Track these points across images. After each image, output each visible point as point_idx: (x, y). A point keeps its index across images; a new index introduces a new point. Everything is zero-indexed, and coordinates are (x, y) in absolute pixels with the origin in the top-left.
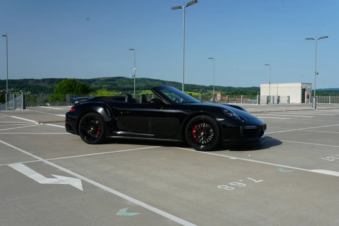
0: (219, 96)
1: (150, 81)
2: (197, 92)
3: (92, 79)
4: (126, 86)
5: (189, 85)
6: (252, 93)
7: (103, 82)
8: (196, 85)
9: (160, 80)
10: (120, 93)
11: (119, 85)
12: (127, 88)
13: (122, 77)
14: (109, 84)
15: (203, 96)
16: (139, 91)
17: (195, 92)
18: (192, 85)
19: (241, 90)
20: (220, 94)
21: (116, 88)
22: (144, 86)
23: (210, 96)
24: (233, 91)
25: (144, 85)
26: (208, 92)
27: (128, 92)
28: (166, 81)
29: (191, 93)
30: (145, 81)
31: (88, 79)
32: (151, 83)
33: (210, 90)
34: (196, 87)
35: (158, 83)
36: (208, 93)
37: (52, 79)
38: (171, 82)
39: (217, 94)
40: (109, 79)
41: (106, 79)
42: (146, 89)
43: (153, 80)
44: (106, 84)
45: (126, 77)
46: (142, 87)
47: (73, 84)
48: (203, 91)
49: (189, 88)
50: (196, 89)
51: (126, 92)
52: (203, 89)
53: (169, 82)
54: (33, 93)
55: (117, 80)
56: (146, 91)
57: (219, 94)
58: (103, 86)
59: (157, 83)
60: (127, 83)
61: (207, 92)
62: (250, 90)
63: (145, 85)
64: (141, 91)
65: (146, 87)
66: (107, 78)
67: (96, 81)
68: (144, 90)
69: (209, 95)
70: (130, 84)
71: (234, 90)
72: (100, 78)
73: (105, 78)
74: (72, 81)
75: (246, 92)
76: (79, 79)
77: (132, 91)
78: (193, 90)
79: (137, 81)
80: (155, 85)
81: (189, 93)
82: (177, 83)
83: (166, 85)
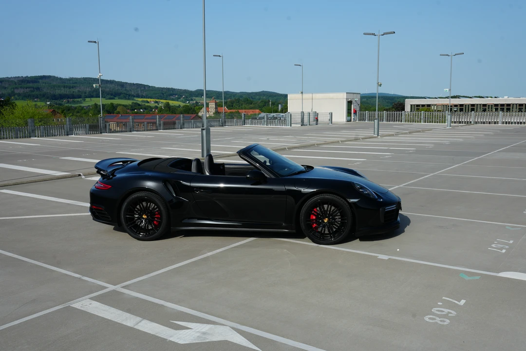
0: (212, 106)
2: (177, 100)
4: (58, 92)
5: (164, 88)
6: (262, 101)
7: (15, 84)
8: (174, 89)
9: (115, 81)
10: (48, 103)
11: (45, 90)
12: (60, 95)
13: (49, 77)
14: (26, 88)
15: (188, 106)
16: (81, 99)
17: (173, 100)
18: (168, 89)
19: (244, 96)
20: (214, 103)
21: (40, 95)
22: (90, 92)
24: (233, 99)
25: (88, 90)
26: (195, 100)
27: (63, 102)
28: (126, 83)
29: (168, 102)
30: (89, 83)
33: (197, 96)
34: (174, 93)
35: (113, 85)
36: (195, 102)
38: (133, 84)
39: (210, 104)
40: (26, 79)
41: (21, 79)
42: (92, 97)
44: (21, 88)
45: (56, 76)
46: (85, 93)
48: (186, 99)
49: (163, 94)
50: (176, 95)
51: (58, 102)
52: (187, 95)
53: (131, 84)
55: (40, 81)
56: (93, 99)
57: (212, 103)
58: (16, 91)
59: (111, 86)
60: (59, 86)
61: (192, 100)
62: (258, 97)
63: (91, 89)
64: (85, 100)
65: (93, 92)
66: (22, 77)
68: (89, 97)
69: (197, 106)
70: (64, 87)
71: (234, 96)
72: (10, 78)
73: (18, 77)
75: (252, 100)
77: (69, 100)
78: (171, 97)
79: (76, 83)
80: (108, 90)
81: (164, 101)
82: (144, 86)
83: (126, 90)
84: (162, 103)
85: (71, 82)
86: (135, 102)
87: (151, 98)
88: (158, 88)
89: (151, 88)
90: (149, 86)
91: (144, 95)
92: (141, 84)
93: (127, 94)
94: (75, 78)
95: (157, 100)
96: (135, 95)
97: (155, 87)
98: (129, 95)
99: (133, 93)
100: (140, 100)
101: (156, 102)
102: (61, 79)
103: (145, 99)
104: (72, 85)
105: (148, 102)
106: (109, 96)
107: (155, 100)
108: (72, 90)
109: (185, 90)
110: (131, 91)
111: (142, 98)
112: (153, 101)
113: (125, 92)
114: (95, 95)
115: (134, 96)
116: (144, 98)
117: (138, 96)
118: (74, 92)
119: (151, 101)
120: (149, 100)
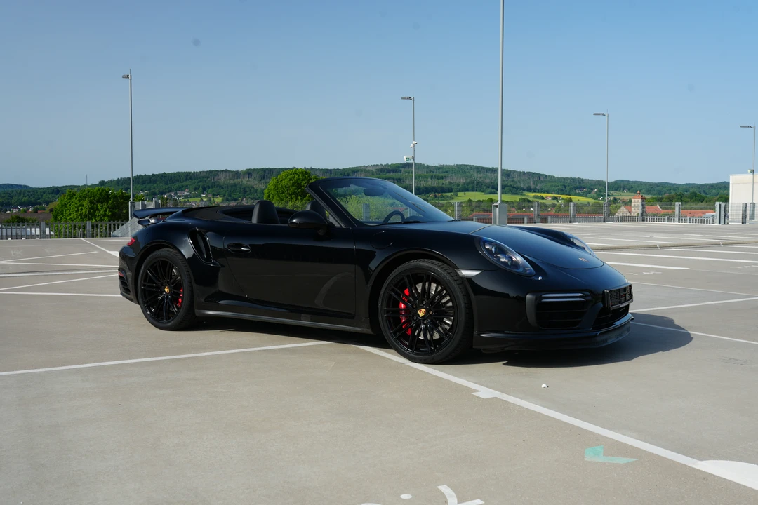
0: (636, 204)
1: (477, 172)
2: (586, 195)
3: (350, 169)
4: (423, 184)
5: (567, 179)
7: (373, 173)
8: (582, 180)
11: (407, 182)
12: (425, 188)
15: (600, 204)
16: (452, 193)
17: (580, 195)
18: (574, 180)
19: (691, 190)
20: (640, 200)
22: (464, 184)
23: (614, 205)
24: (673, 194)
25: (462, 181)
26: (612, 195)
27: (428, 197)
28: (514, 172)
29: (571, 198)
30: (465, 172)
31: (341, 168)
32: (479, 175)
33: (616, 190)
34: (582, 185)
35: (495, 175)
36: (612, 198)
38: (524, 173)
39: (634, 200)
40: (387, 167)
41: (380, 167)
42: (467, 190)
43: (482, 168)
45: (423, 163)
46: (458, 185)
47: (303, 180)
48: (600, 194)
49: (565, 187)
50: (584, 188)
52: (601, 188)
53: (520, 172)
55: (403, 169)
56: (467, 193)
57: (637, 200)
59: (493, 175)
60: (425, 177)
61: (608, 195)
63: (466, 180)
64: (456, 195)
65: (468, 184)
66: (381, 165)
67: (359, 173)
68: (463, 191)
70: (432, 177)
71: (674, 190)
72: (367, 167)
73: (377, 165)
74: (302, 173)
76: (322, 170)
77: (437, 194)
78: (577, 191)
79: (447, 172)
80: (488, 181)
81: (565, 197)
82: (539, 176)
83: (513, 181)
84: (563, 199)
85: (441, 170)
86: (524, 197)
87: (548, 192)
88: (559, 178)
89: (548, 179)
90: (546, 176)
91: (538, 187)
92: (534, 173)
93: (513, 187)
94: (446, 166)
95: (556, 196)
96: (525, 187)
97: (554, 177)
98: (517, 188)
99: (522, 186)
100: (532, 194)
101: (555, 198)
102: (428, 167)
103: (539, 194)
104: (442, 175)
105: (543, 198)
106: (489, 190)
107: (552, 195)
108: (441, 181)
109: (599, 181)
110: (520, 182)
111: (535, 192)
112: (550, 197)
113: (511, 184)
114: (470, 189)
115: (524, 190)
116: (538, 192)
117: (529, 190)
118: (443, 184)
119: (547, 197)
120: (544, 195)
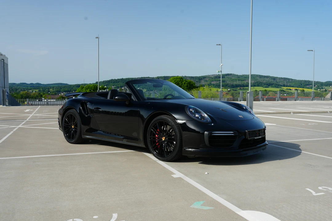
1: (260, 78)
2: (311, 88)
3: (202, 76)
4: (235, 83)
5: (302, 81)
7: (212, 79)
8: (310, 81)
9: (270, 77)
10: (229, 90)
11: (228, 82)
13: (231, 74)
14: (218, 81)
15: (318, 92)
16: (248, 87)
17: (308, 88)
18: (305, 81)
21: (225, 85)
22: (254, 83)
23: (325, 93)
26: (325, 88)
27: (237, 89)
28: (277, 78)
29: (304, 90)
30: (254, 78)
31: (198, 76)
32: (261, 79)
33: (326, 86)
34: (310, 83)
35: (268, 79)
36: (324, 90)
37: (166, 77)
38: (282, 78)
40: (218, 76)
41: (216, 76)
43: (262, 76)
44: (215, 81)
45: (235, 74)
47: (180, 81)
48: (318, 88)
49: (302, 84)
50: (310, 85)
51: (234, 89)
52: (319, 85)
53: (280, 78)
54: (148, 90)
55: (226, 77)
56: (255, 87)
58: (212, 83)
59: (267, 79)
60: (236, 80)
61: (323, 88)
63: (255, 81)
65: (255, 83)
67: (206, 78)
68: (253, 86)
70: (239, 80)
72: (210, 76)
73: (214, 75)
74: (180, 78)
76: (190, 77)
77: (241, 88)
78: (307, 86)
79: (246, 78)
80: (265, 82)
81: (301, 89)
82: (289, 79)
83: (276, 82)
84: (300, 90)
85: (243, 77)
86: (281, 89)
87: (293, 87)
88: (298, 80)
89: (293, 81)
90: (292, 79)
91: (288, 85)
92: (287, 78)
93: (277, 85)
94: (246, 75)
95: (297, 88)
96: (282, 85)
97: (296, 80)
98: (278, 85)
99: (281, 84)
100: (285, 88)
101: (296, 90)
102: (237, 75)
103: (289, 88)
104: (243, 79)
105: (290, 90)
106: (266, 86)
107: (295, 88)
109: (318, 82)
110: (280, 82)
111: (287, 87)
112: (294, 89)
113: (276, 83)
114: (256, 85)
115: (282, 86)
116: (288, 87)
117: (284, 86)
118: (244, 83)
119: (292, 89)
120: (291, 88)
